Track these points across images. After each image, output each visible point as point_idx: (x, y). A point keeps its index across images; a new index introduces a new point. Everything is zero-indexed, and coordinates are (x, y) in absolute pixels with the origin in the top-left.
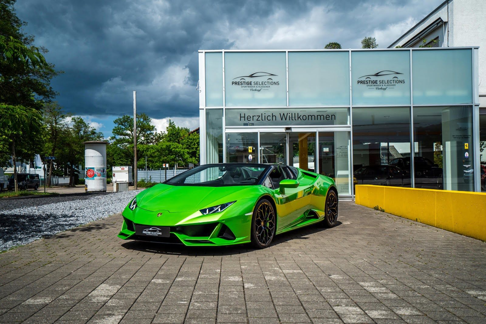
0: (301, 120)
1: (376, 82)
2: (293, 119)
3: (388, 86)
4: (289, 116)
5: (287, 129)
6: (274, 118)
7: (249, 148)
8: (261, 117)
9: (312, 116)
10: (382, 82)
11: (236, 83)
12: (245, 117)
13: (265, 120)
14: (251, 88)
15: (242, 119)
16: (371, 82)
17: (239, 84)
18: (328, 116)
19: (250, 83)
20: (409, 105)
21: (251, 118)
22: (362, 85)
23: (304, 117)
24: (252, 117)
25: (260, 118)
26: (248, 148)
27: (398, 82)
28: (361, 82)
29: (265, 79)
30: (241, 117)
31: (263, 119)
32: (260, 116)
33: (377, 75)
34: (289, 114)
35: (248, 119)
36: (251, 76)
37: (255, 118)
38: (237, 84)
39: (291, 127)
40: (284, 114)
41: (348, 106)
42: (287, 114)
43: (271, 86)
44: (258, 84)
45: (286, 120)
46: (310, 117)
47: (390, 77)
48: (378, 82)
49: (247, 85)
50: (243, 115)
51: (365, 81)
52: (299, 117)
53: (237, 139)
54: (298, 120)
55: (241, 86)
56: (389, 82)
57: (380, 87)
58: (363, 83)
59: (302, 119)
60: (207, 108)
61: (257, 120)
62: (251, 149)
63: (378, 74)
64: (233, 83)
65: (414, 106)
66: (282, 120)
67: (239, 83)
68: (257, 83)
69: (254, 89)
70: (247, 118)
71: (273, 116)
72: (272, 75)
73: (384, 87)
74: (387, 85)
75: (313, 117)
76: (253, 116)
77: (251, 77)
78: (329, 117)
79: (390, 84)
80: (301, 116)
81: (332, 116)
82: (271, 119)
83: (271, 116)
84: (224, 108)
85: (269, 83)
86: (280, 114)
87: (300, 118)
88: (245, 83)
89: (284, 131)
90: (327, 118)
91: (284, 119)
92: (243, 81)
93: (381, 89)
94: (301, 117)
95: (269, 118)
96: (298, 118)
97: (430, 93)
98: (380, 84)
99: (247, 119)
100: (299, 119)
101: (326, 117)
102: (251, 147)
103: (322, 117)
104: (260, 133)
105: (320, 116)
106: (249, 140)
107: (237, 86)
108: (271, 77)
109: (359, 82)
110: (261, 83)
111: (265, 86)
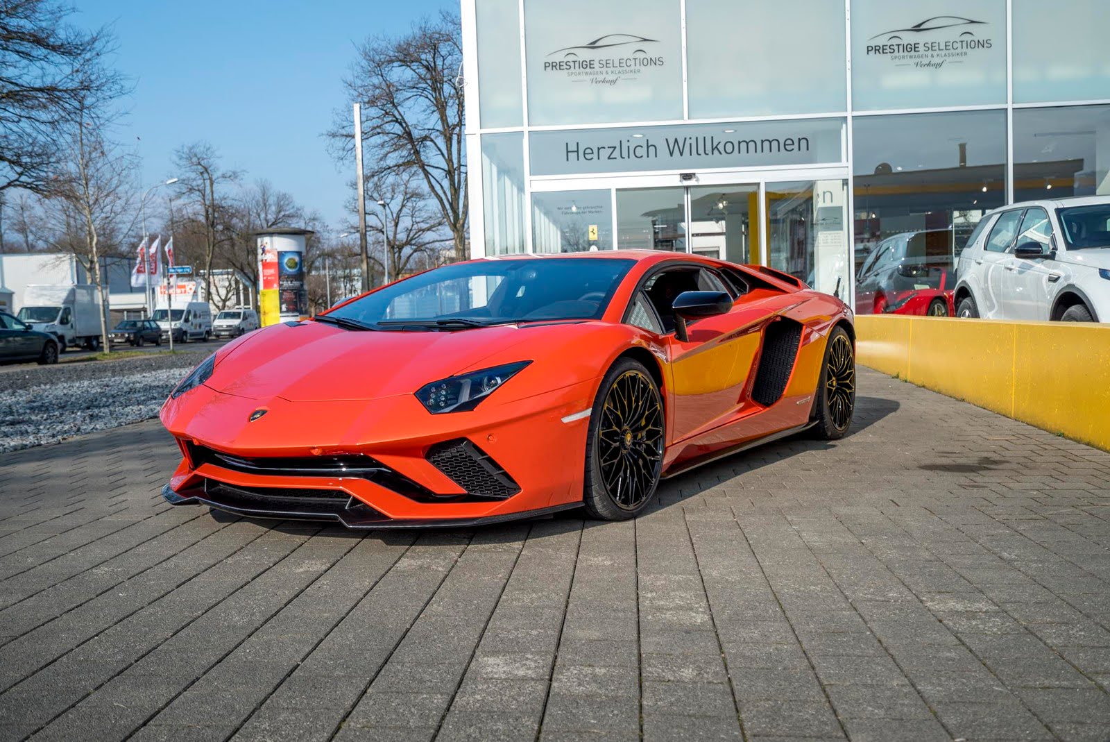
0: (720, 153)
1: (915, 48)
2: (701, 150)
3: (947, 58)
4: (691, 144)
5: (687, 177)
6: (652, 150)
7: (590, 230)
8: (618, 148)
10: (931, 47)
11: (554, 66)
12: (577, 151)
13: (628, 157)
14: (591, 77)
15: (573, 156)
16: (901, 48)
18: (789, 142)
19: (590, 64)
20: (1003, 106)
21: (593, 153)
22: (879, 57)
23: (729, 146)
24: (595, 151)
25: (616, 154)
26: (588, 231)
27: (973, 46)
28: (877, 49)
30: (568, 152)
31: (625, 154)
32: (615, 148)
33: (918, 28)
34: (690, 138)
35: (587, 156)
37: (605, 153)
38: (558, 67)
39: (694, 174)
40: (676, 140)
41: (844, 114)
42: (686, 139)
44: (611, 65)
45: (681, 154)
46: (743, 146)
47: (953, 34)
48: (921, 48)
49: (581, 70)
50: (573, 147)
51: (888, 47)
52: (716, 147)
53: (559, 208)
54: (713, 154)
55: (566, 71)
56: (951, 47)
57: (925, 61)
58: (881, 51)
59: (723, 151)
60: (484, 131)
61: (609, 158)
62: (596, 231)
63: (922, 27)
64: (547, 65)
65: (1016, 106)
66: (671, 155)
68: (608, 62)
69: (601, 77)
70: (584, 154)
71: (648, 147)
72: (645, 40)
73: (936, 60)
74: (945, 55)
75: (752, 145)
76: (599, 149)
77: (591, 47)
78: (793, 144)
79: (952, 51)
80: (719, 141)
81: (800, 140)
82: (645, 155)
83: (645, 146)
84: (525, 129)
85: (637, 61)
86: (667, 140)
87: (718, 149)
88: (577, 64)
89: (680, 184)
90: (788, 147)
91: (676, 151)
92: (571, 58)
93: (929, 65)
94: (721, 147)
95: (639, 152)
96: (713, 149)
97: (1059, 72)
98: (926, 53)
99: (585, 157)
100: (716, 151)
101: (785, 145)
102: (595, 227)
103: (775, 144)
104: (618, 190)
105: (770, 142)
106: (590, 210)
107: (557, 73)
108: (643, 46)
109: (870, 49)
110: (617, 64)
111: (628, 69)
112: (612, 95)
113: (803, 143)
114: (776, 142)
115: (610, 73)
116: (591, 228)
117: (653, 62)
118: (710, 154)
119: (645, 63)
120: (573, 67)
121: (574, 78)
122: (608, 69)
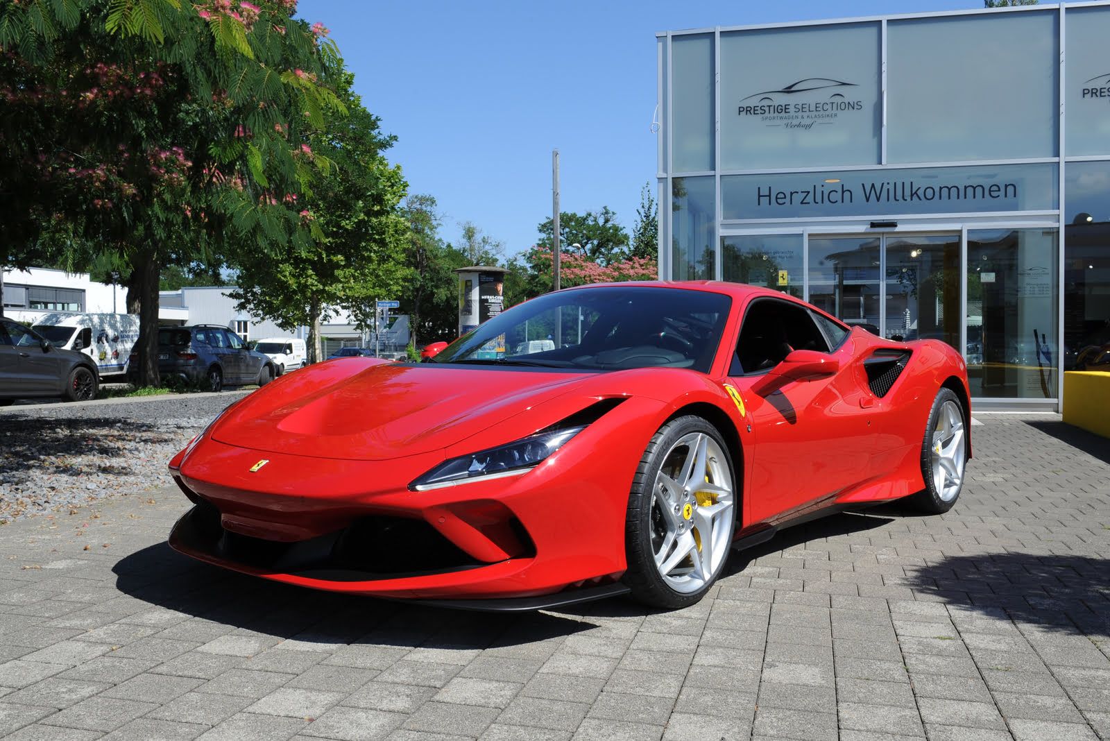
0: (920, 199)
2: (899, 196)
4: (888, 189)
6: (847, 195)
7: (780, 275)
8: (811, 194)
9: (949, 189)
11: (748, 110)
12: (770, 196)
13: (823, 202)
14: (785, 121)
15: (764, 200)
17: (756, 112)
18: (995, 188)
19: (785, 109)
21: (785, 198)
22: (1096, 101)
23: (929, 192)
24: (788, 196)
25: (810, 198)
26: (777, 275)
28: (1093, 93)
29: (823, 96)
30: (759, 196)
31: (819, 199)
32: (809, 192)
34: (888, 183)
35: (779, 200)
36: (788, 90)
37: (798, 198)
38: (752, 111)
40: (873, 185)
41: (1056, 160)
42: (883, 184)
43: (839, 112)
44: (807, 109)
45: (878, 200)
46: (945, 191)
49: (776, 114)
50: (765, 191)
51: (1106, 91)
52: (916, 193)
54: (912, 200)
55: (760, 116)
58: (1098, 94)
59: (922, 196)
60: (676, 175)
61: (802, 203)
62: (785, 278)
64: (742, 109)
66: (868, 200)
67: (756, 109)
68: (804, 106)
70: (777, 198)
71: (843, 192)
72: (844, 84)
75: (954, 191)
76: (792, 194)
77: (788, 92)
78: (999, 190)
80: (919, 188)
81: (1006, 186)
82: (840, 201)
83: (840, 191)
84: (717, 173)
85: (835, 105)
86: (863, 185)
87: (917, 195)
88: (772, 109)
90: (992, 193)
91: (873, 197)
92: (766, 103)
94: (921, 193)
95: (834, 197)
96: (912, 195)
99: (777, 201)
100: (915, 197)
101: (990, 191)
102: (785, 273)
103: (979, 190)
104: (809, 235)
105: (974, 188)
106: (780, 255)
107: (751, 117)
108: (841, 90)
109: (1086, 92)
110: (813, 108)
111: (824, 113)
112: (807, 139)
113: (1010, 189)
114: (980, 189)
115: (805, 117)
116: (780, 273)
117: (851, 106)
118: (909, 199)
119: (843, 107)
120: (767, 111)
121: (768, 122)
122: (804, 114)
